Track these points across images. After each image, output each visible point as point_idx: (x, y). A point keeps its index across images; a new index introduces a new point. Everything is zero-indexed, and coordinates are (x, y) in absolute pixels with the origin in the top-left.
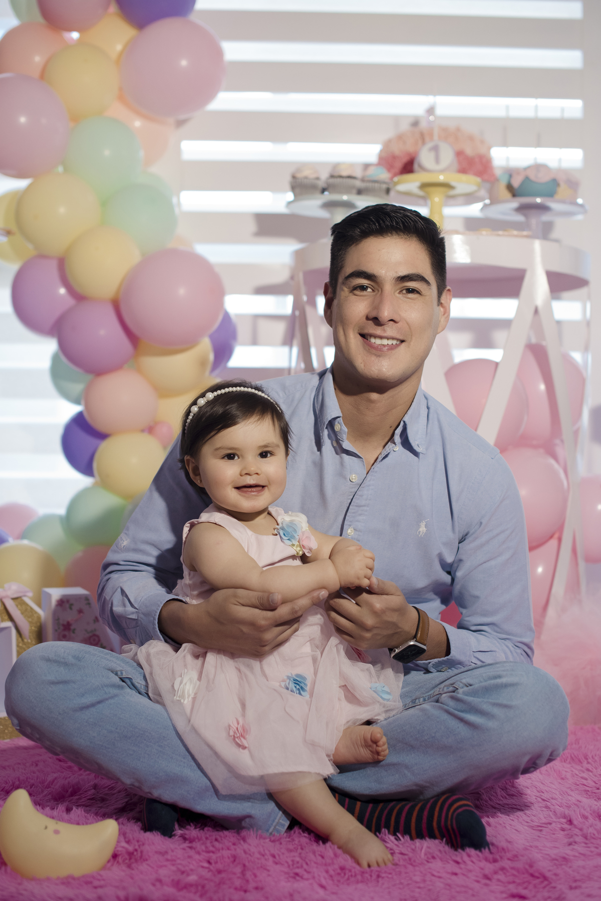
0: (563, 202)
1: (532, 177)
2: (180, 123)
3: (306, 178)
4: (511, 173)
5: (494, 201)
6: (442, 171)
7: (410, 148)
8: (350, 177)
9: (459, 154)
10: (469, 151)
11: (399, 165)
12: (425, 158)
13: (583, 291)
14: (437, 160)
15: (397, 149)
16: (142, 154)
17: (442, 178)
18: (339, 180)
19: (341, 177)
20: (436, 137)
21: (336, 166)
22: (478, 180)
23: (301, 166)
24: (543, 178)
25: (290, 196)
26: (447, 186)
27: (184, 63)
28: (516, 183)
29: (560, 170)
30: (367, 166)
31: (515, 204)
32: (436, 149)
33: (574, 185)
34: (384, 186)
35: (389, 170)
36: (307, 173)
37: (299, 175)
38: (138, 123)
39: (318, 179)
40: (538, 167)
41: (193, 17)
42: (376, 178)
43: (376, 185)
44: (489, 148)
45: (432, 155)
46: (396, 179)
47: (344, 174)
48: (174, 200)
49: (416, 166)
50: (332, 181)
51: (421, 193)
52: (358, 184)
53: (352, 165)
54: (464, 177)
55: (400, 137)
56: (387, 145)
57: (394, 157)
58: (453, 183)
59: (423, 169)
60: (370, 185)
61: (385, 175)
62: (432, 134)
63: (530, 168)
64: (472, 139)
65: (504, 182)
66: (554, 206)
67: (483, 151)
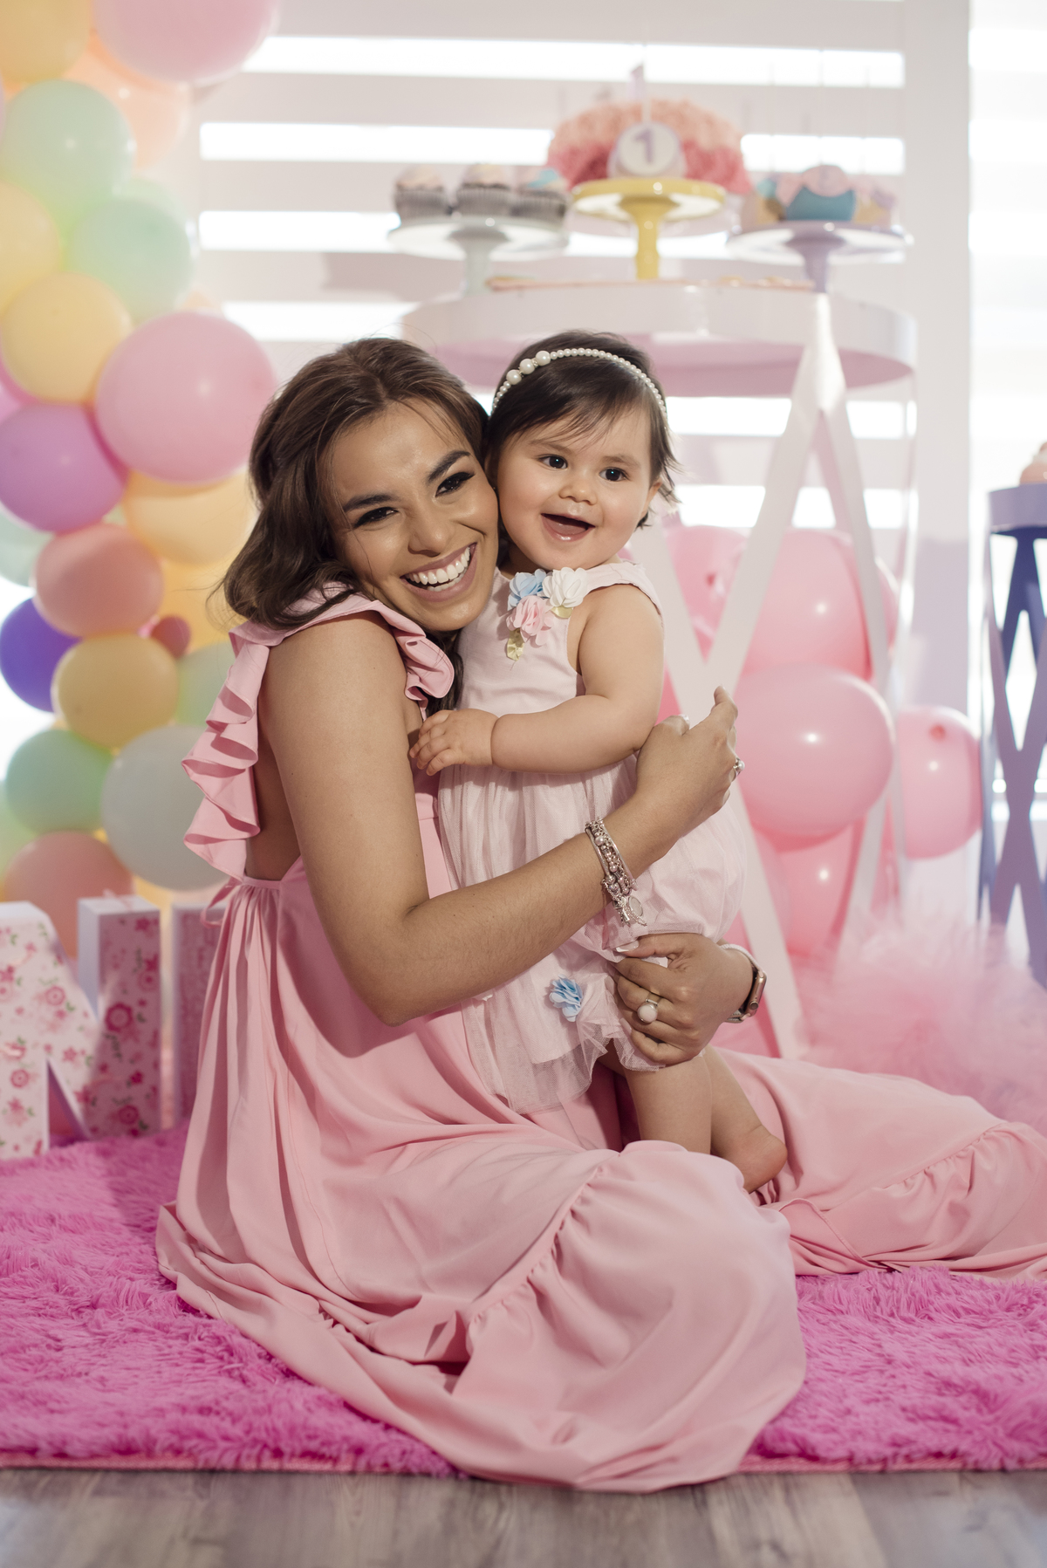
0: (866, 228)
1: (814, 186)
2: (200, 94)
3: (421, 188)
4: (774, 179)
5: (749, 227)
6: (657, 176)
7: (600, 135)
8: (497, 186)
9: (688, 146)
10: (704, 141)
11: (580, 163)
12: (628, 153)
13: (904, 384)
14: (649, 156)
15: (576, 137)
16: (131, 146)
17: (658, 188)
18: (477, 192)
19: (481, 186)
20: (646, 117)
21: (473, 168)
22: (720, 190)
23: (412, 169)
24: (834, 189)
25: (394, 219)
26: (665, 202)
28: (785, 197)
29: (864, 177)
30: (522, 169)
31: (785, 234)
32: (645, 138)
33: (883, 201)
34: (556, 202)
35: (565, 173)
36: (424, 179)
37: (411, 183)
38: (124, 93)
39: (440, 189)
40: (824, 170)
42: (542, 190)
43: (543, 201)
44: (739, 138)
45: (640, 148)
46: (579, 189)
47: (487, 179)
48: (189, 229)
49: (612, 167)
50: (466, 192)
51: (622, 215)
52: (513, 198)
53: (498, 168)
54: (696, 186)
55: (585, 121)
56: (562, 132)
57: (574, 152)
58: (676, 197)
59: (624, 171)
60: (532, 200)
61: (559, 183)
62: (637, 113)
63: (811, 171)
64: (710, 121)
65: (762, 195)
66: (853, 237)
67: (729, 141)
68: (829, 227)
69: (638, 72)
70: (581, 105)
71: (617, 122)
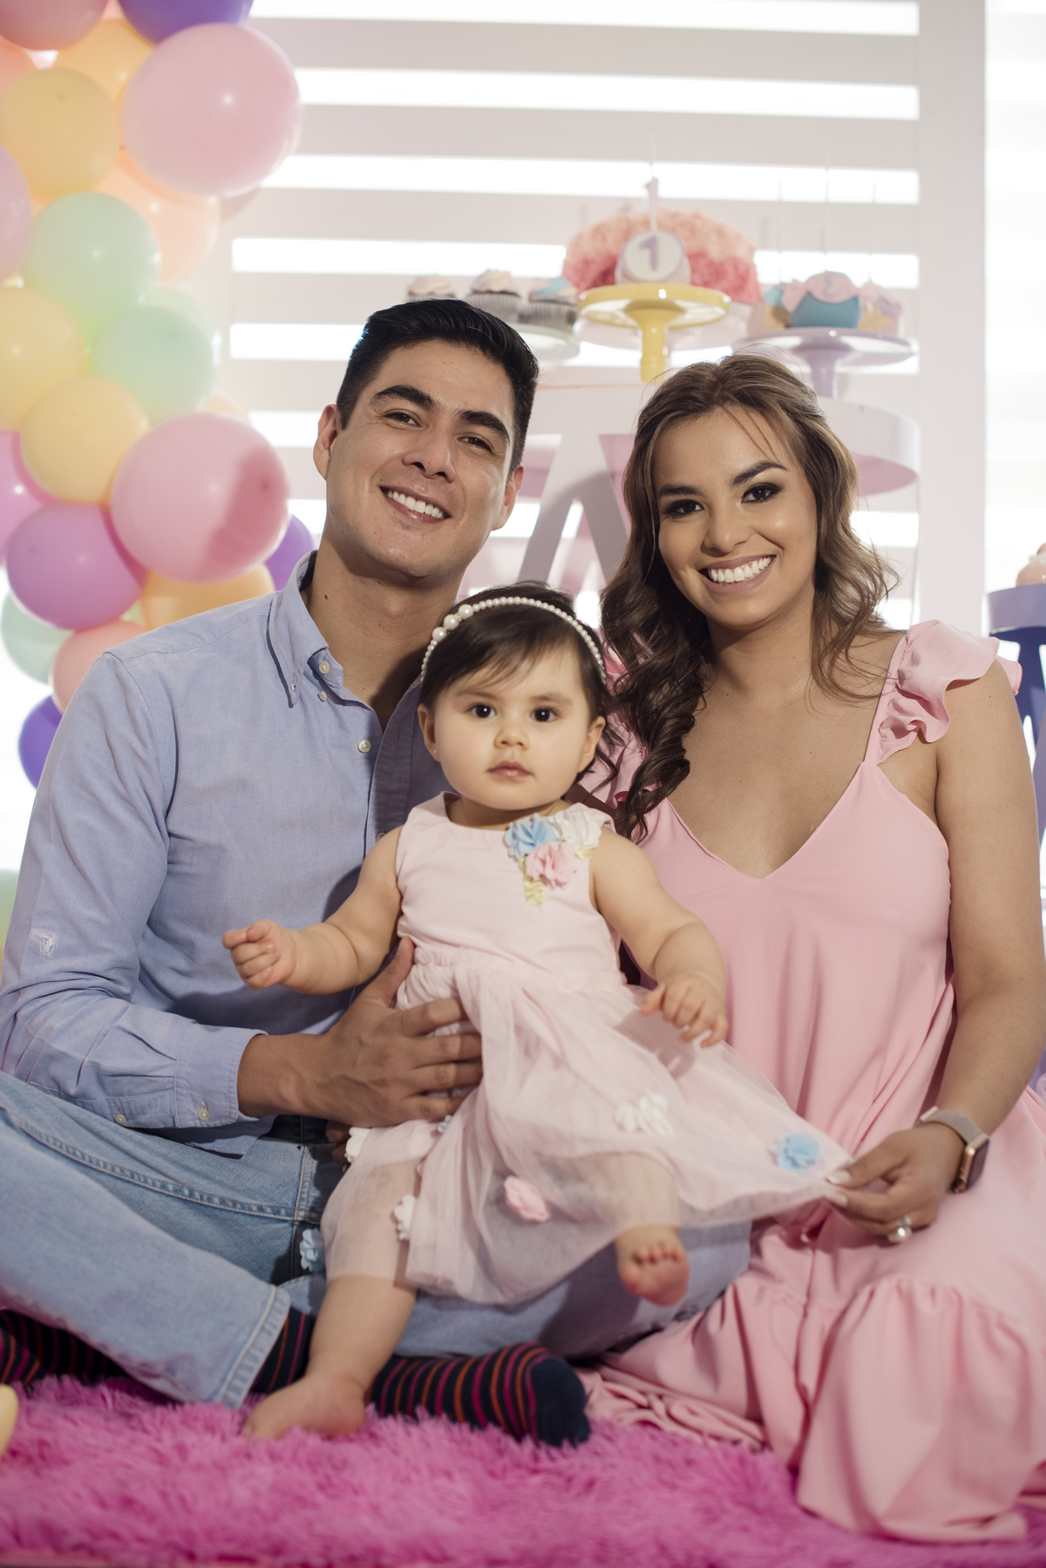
0: (870, 336)
1: (818, 294)
4: (781, 288)
5: (754, 334)
6: (663, 282)
7: (611, 245)
8: (503, 293)
9: (695, 257)
10: (715, 252)
11: (594, 272)
12: (634, 260)
13: (904, 494)
14: (653, 263)
15: (590, 248)
16: (157, 258)
17: (662, 294)
19: (490, 292)
20: (654, 225)
21: (483, 275)
22: (727, 299)
24: (837, 295)
26: (669, 307)
27: (228, 100)
28: (790, 304)
31: (792, 341)
32: (650, 245)
33: (890, 308)
34: (565, 309)
35: (576, 282)
37: (423, 290)
38: (154, 207)
40: (829, 278)
41: (244, 24)
42: (552, 297)
43: (553, 307)
44: (751, 252)
45: (644, 256)
46: (583, 296)
47: (496, 288)
49: (618, 274)
51: (631, 322)
52: (523, 305)
53: (507, 277)
54: (702, 293)
55: (599, 232)
56: (576, 243)
57: (587, 262)
58: (680, 303)
59: (629, 278)
60: (543, 306)
61: (568, 292)
62: (646, 224)
63: (814, 278)
64: (721, 233)
65: (770, 303)
66: (858, 344)
67: (741, 252)
68: (832, 333)
69: (652, 186)
70: (597, 217)
71: (627, 232)
